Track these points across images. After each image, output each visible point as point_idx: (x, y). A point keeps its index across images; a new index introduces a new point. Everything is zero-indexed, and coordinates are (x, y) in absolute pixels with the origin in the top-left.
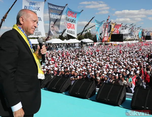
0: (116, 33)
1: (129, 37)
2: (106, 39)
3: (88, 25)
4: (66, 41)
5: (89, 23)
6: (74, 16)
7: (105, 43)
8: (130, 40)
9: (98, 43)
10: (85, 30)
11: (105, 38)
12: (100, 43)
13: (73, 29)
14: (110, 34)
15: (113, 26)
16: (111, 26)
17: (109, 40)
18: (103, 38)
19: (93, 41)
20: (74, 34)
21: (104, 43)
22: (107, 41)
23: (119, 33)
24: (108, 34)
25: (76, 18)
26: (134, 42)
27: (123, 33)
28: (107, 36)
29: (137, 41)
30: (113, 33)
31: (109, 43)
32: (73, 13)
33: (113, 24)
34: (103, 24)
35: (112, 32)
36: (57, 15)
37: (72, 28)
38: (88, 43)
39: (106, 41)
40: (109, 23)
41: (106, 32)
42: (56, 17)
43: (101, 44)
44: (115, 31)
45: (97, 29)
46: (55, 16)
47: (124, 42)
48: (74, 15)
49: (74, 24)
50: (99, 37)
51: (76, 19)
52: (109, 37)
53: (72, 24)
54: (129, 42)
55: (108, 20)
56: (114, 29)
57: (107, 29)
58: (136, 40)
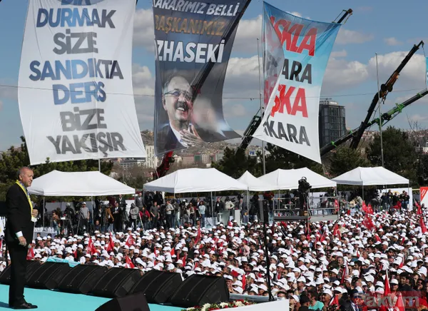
3: (387, 88)
4: (248, 182)
5: (393, 79)
6: (304, 46)
13: (299, 113)
20: (306, 140)
25: (312, 54)
32: (297, 29)
36: (204, 46)
37: (292, 111)
42: (200, 53)
46: (194, 50)
49: (304, 85)
51: (313, 61)
53: (292, 89)
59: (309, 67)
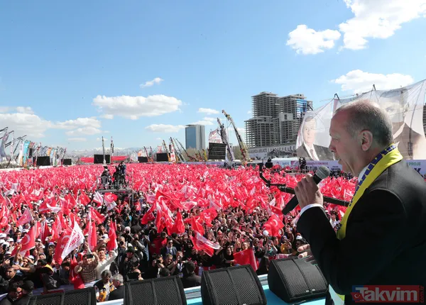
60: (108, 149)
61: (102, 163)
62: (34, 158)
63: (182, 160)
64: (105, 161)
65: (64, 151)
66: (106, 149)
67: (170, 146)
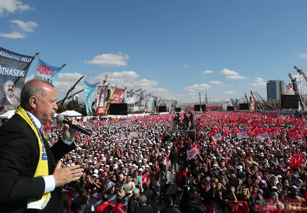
0: (116, 102)
1: (136, 109)
2: (101, 111)
3: (73, 88)
5: (75, 86)
6: (50, 74)
7: (100, 117)
8: (137, 112)
9: (89, 117)
10: (68, 96)
11: (100, 109)
12: (92, 117)
14: (108, 103)
15: (112, 91)
16: (109, 91)
17: (106, 112)
18: (97, 110)
19: (81, 115)
21: (98, 117)
22: (104, 114)
23: (121, 102)
24: (105, 103)
25: (53, 76)
26: (143, 115)
27: (128, 102)
28: (103, 106)
29: (148, 114)
30: (113, 102)
31: (106, 117)
32: (49, 68)
33: (112, 87)
34: (97, 88)
35: (111, 100)
36: (19, 71)
38: (73, 116)
39: (101, 114)
40: (107, 86)
41: (102, 99)
42: (18, 73)
43: (94, 119)
44: (115, 99)
45: (87, 95)
46: (16, 72)
47: (129, 115)
48: (49, 72)
50: (90, 107)
51: (53, 78)
52: (107, 107)
54: (136, 115)
55: (105, 81)
56: (115, 96)
57: (103, 95)
58: (146, 112)
59: (52, 80)
60: (203, 100)
61: (200, 111)
62: (157, 107)
63: (262, 109)
64: (201, 109)
65: (176, 102)
66: (202, 101)
67: (250, 98)
